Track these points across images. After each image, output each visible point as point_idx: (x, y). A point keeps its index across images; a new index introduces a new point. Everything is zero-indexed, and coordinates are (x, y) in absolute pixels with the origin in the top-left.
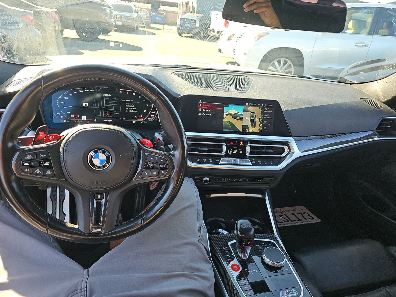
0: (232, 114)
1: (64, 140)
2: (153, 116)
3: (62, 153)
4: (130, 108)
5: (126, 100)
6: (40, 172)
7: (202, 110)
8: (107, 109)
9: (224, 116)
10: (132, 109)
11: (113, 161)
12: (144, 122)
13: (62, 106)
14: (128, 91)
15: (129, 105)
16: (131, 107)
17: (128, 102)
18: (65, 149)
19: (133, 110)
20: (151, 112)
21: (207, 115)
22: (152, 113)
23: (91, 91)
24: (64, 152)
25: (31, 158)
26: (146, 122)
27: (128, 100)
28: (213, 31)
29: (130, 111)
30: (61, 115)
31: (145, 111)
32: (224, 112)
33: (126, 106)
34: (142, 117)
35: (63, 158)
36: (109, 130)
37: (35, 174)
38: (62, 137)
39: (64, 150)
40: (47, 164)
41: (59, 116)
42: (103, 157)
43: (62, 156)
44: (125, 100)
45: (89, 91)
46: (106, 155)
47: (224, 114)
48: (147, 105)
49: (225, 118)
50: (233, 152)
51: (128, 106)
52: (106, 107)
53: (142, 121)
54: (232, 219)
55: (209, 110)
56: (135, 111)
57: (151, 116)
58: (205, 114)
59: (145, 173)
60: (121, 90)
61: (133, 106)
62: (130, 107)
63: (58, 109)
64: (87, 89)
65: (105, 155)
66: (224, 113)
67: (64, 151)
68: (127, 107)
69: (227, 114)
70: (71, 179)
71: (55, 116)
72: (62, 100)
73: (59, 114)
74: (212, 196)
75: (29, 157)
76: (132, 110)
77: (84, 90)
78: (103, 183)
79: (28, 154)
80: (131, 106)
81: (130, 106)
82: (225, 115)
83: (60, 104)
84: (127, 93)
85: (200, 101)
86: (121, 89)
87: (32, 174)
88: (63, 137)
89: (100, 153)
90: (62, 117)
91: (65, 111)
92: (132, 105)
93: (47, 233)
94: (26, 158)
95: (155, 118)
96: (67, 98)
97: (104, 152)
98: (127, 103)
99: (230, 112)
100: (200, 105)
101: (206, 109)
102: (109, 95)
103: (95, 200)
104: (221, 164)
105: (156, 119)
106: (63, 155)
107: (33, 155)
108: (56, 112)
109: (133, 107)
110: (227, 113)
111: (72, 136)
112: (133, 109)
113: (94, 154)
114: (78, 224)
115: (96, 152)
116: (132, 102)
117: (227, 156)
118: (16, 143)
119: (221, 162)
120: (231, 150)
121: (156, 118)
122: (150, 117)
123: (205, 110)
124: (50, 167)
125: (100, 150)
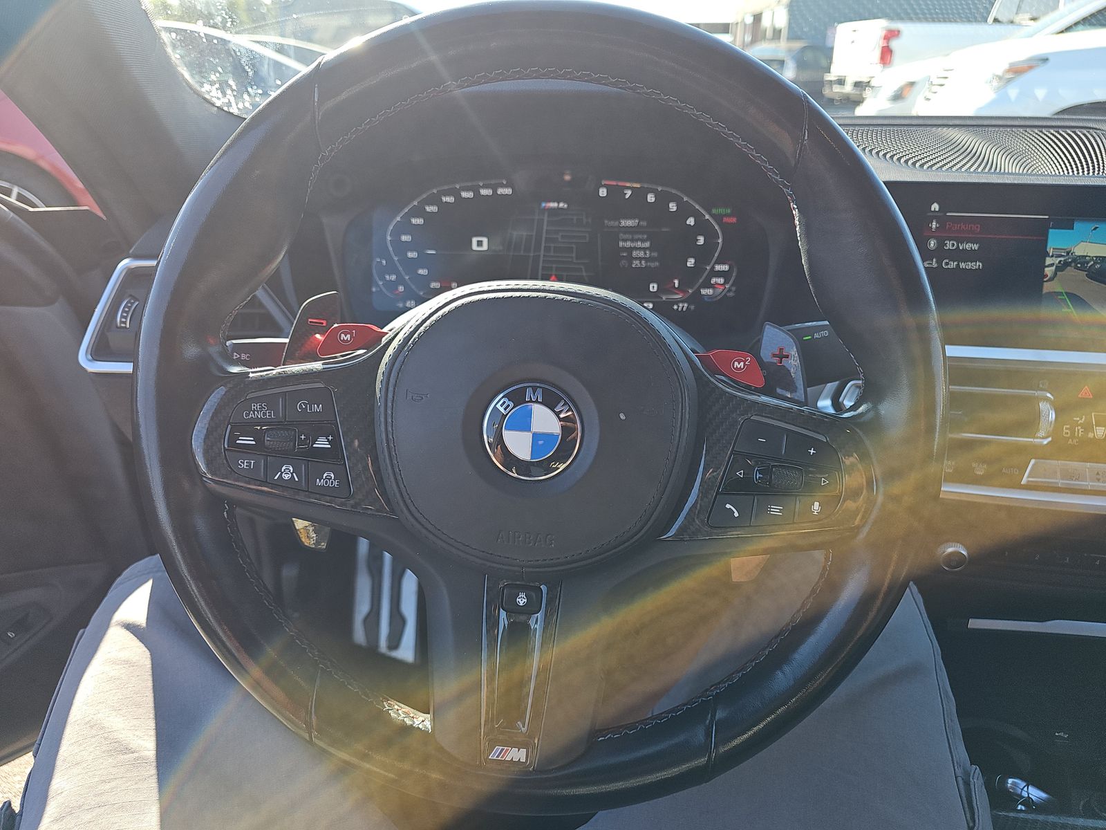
0: (1088, 263)
1: (393, 342)
2: (721, 281)
3: (383, 400)
4: (635, 254)
5: (620, 223)
6: (294, 474)
7: (941, 244)
8: (552, 257)
9: (1049, 271)
10: (641, 254)
11: (587, 446)
12: (686, 305)
13: (402, 248)
14: (628, 188)
15: (632, 240)
16: (640, 249)
17: (627, 230)
18: (392, 381)
19: (647, 260)
20: (713, 267)
21: (962, 265)
22: (718, 268)
23: (500, 191)
24: (390, 395)
25: (265, 414)
26: (692, 307)
27: (630, 223)
28: (841, 82)
29: (636, 263)
30: (400, 281)
31: (691, 262)
32: (1047, 254)
33: (621, 244)
34: (676, 285)
35: (382, 420)
36: (578, 300)
37: (274, 485)
38: (388, 335)
39: (388, 383)
40: (322, 443)
41: (392, 286)
42: (545, 420)
43: (382, 409)
44: (617, 223)
45: (495, 192)
46: (561, 412)
47: (1048, 261)
48: (701, 240)
49: (1051, 279)
50: (1091, 435)
51: (629, 244)
52: (547, 249)
53: (677, 302)
54: (1062, 734)
55: (976, 247)
56: (653, 265)
57: (713, 280)
58: (953, 265)
59: (728, 506)
60: (605, 186)
61: (647, 244)
62: (636, 249)
63: (389, 260)
64: (485, 187)
65: (557, 414)
66: (1048, 259)
67: (391, 389)
68: (625, 249)
69: (1060, 259)
70: (412, 515)
71: (378, 286)
72: (405, 227)
73: (393, 277)
74: (974, 624)
75: (257, 412)
76: (640, 259)
77: (476, 190)
78: (540, 541)
79: (256, 400)
80: (639, 244)
81: (633, 245)
82: (1052, 265)
83: (397, 242)
84: (627, 196)
85: (935, 207)
86: (607, 179)
87: (264, 483)
88: (391, 334)
89: (537, 402)
90: (401, 288)
91: (411, 265)
92: (643, 241)
93: (308, 738)
94: (248, 415)
95: (729, 290)
96: (420, 221)
97: (550, 402)
98: (625, 233)
99: (1079, 251)
100: (934, 226)
101: (960, 241)
102: (561, 205)
103: (503, 614)
104: (1030, 487)
105: (731, 294)
106: (383, 405)
107: (270, 402)
108: (383, 272)
109: (644, 249)
110: (1062, 259)
111: (425, 325)
112: (645, 254)
113: (512, 405)
114: (431, 712)
115: (518, 398)
116: (642, 227)
117: (1059, 448)
118: (214, 350)
119: (1028, 477)
120: (1081, 425)
121: (734, 289)
122: (708, 285)
123: (953, 245)
124: (333, 457)
125: (534, 389)
